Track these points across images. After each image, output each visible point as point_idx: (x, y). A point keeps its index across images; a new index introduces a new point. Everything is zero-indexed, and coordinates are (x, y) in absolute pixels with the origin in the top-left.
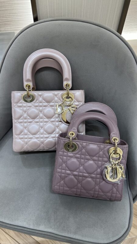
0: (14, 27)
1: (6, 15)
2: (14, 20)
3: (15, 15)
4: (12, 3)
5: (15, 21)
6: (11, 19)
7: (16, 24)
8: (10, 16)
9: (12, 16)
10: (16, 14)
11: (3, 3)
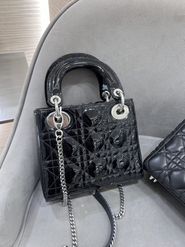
0: (24, 46)
1: (14, 30)
2: (23, 36)
3: (25, 31)
4: (22, 15)
5: (25, 38)
6: (20, 35)
7: (26, 42)
8: (18, 31)
9: (22, 32)
10: (27, 30)
11: (10, 14)
